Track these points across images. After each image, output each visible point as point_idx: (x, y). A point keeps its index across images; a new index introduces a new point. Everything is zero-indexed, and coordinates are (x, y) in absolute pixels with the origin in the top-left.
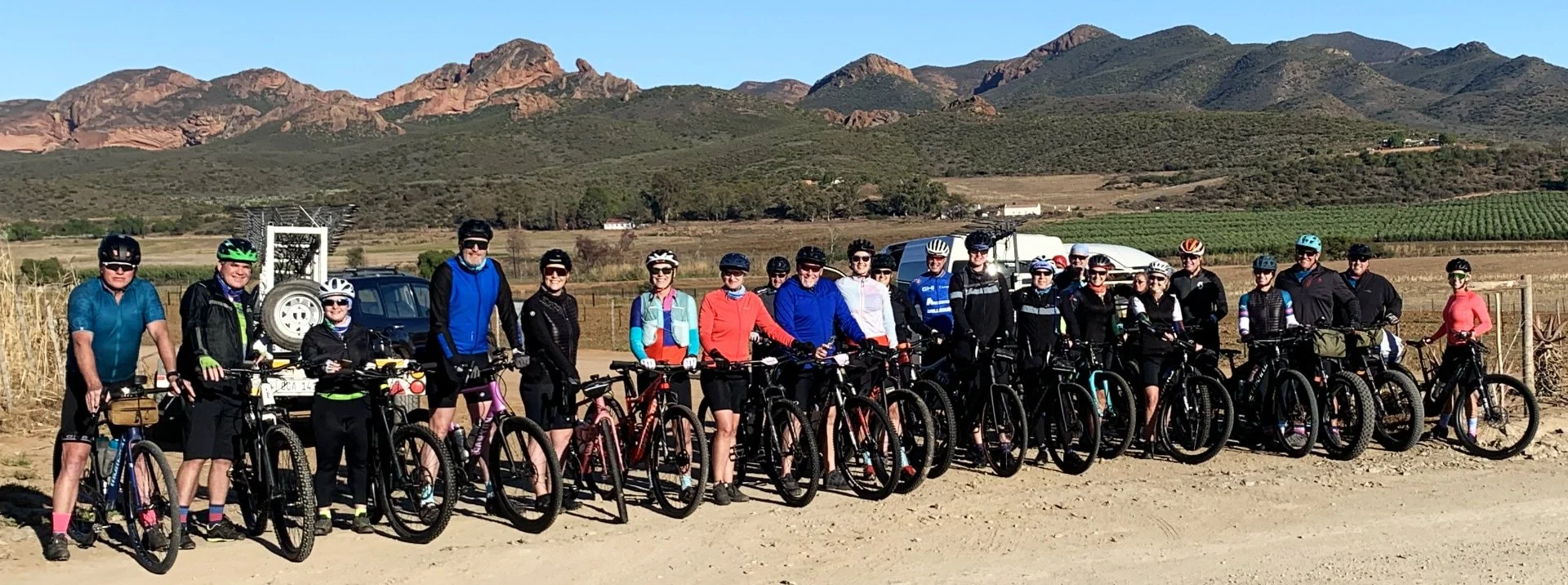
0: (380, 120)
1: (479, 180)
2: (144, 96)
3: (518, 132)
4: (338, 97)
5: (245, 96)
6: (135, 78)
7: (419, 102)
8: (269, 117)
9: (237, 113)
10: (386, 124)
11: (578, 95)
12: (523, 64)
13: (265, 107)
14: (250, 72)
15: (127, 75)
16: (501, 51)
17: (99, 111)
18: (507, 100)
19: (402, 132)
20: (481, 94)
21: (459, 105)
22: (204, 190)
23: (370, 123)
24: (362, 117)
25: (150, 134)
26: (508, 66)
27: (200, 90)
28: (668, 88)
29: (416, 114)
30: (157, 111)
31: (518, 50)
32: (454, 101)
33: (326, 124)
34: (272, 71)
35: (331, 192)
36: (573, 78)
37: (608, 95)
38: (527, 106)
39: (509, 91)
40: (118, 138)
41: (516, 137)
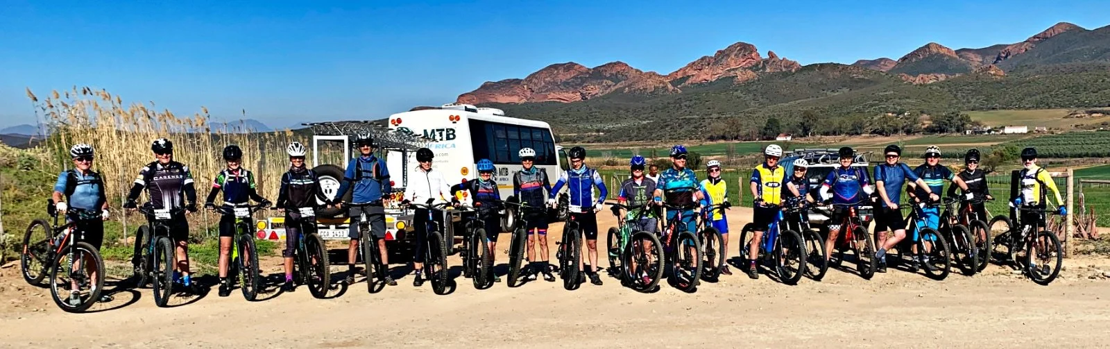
0: (670, 86)
1: (715, 116)
2: (563, 76)
3: (737, 91)
4: (652, 75)
5: (608, 75)
6: (560, 68)
7: (689, 77)
8: (619, 86)
9: (604, 84)
10: (673, 88)
11: (768, 70)
12: (740, 55)
13: (617, 81)
14: (611, 64)
15: (556, 67)
16: (731, 49)
17: (543, 84)
18: (732, 73)
19: (680, 91)
20: (720, 72)
21: (708, 78)
22: (588, 122)
23: (665, 88)
24: (661, 85)
25: (566, 95)
26: (733, 56)
27: (588, 73)
28: (816, 65)
29: (687, 82)
30: (568, 83)
31: (739, 48)
32: (707, 75)
33: (644, 89)
34: (621, 63)
35: (645, 122)
36: (766, 62)
37: (784, 70)
38: (740, 77)
39: (733, 69)
40: (553, 96)
41: (735, 93)
